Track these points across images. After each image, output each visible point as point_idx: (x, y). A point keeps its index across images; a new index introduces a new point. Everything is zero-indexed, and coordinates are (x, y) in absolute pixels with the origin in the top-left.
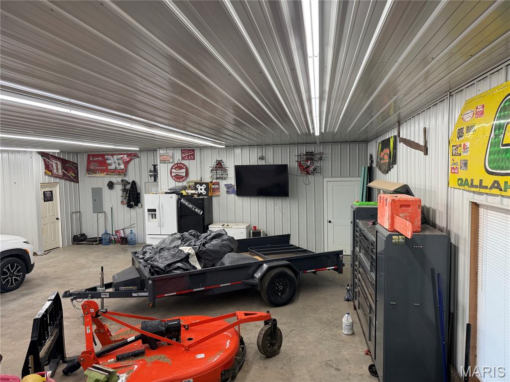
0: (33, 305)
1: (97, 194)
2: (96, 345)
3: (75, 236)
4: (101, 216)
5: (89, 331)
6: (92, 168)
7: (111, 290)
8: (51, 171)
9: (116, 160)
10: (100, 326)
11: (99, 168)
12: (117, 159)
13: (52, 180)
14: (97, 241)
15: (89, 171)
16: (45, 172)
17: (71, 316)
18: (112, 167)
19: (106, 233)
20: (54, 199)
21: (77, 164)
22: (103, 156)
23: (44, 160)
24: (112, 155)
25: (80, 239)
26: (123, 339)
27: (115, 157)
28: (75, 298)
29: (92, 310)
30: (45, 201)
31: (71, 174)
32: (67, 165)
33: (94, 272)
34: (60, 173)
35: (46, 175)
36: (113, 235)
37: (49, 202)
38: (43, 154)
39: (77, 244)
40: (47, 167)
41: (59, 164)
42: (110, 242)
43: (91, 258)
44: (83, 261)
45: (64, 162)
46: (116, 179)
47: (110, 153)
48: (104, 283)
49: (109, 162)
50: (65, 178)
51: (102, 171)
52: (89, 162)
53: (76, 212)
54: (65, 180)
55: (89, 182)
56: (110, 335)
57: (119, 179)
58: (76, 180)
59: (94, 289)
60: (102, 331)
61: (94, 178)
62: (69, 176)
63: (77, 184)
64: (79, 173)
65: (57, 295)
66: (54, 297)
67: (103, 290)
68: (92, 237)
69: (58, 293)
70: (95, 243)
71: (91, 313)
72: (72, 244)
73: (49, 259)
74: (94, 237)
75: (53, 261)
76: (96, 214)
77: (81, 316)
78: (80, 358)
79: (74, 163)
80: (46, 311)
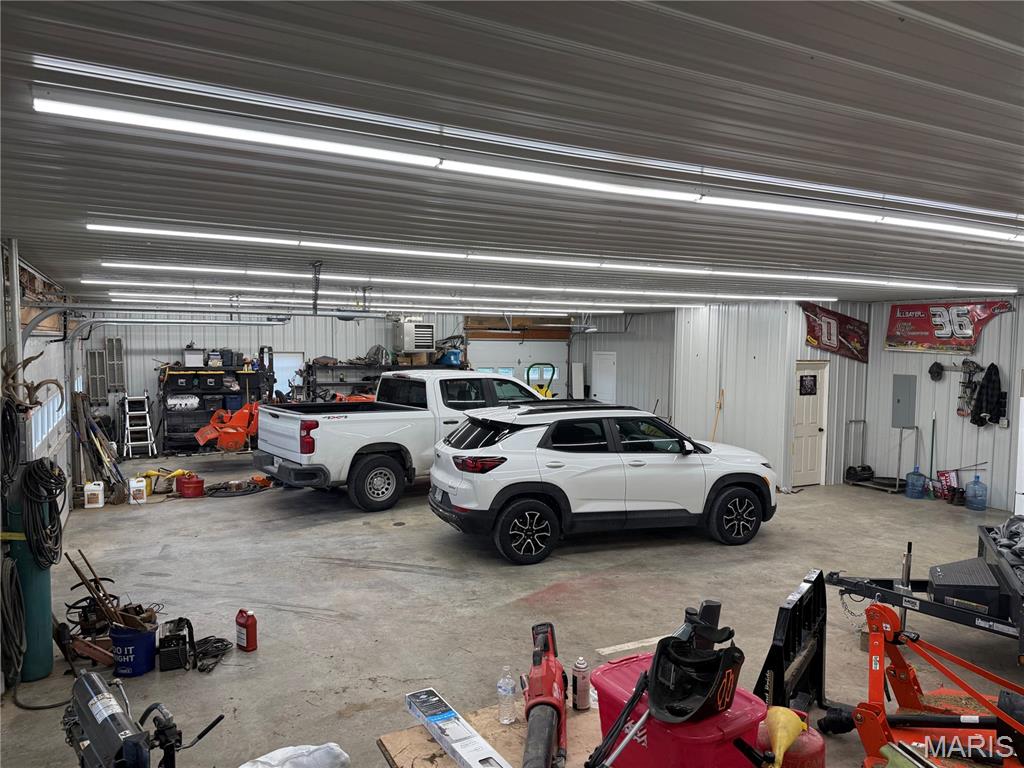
1: (904, 389)
3: (850, 468)
4: (909, 435)
5: (876, 667)
6: (898, 333)
7: (923, 596)
8: (817, 338)
9: (954, 316)
11: (914, 333)
12: (958, 315)
13: (818, 354)
15: (892, 339)
16: (807, 340)
18: (943, 332)
20: (818, 392)
21: (867, 325)
22: (925, 308)
23: (808, 317)
24: (947, 306)
25: (859, 476)
27: (954, 310)
28: (848, 592)
29: (887, 627)
30: (801, 394)
31: (855, 345)
32: (849, 326)
34: (834, 342)
35: (807, 345)
36: (931, 480)
37: (808, 396)
38: (805, 306)
39: (854, 485)
40: (812, 331)
41: (834, 324)
42: (924, 493)
44: (864, 520)
45: (843, 321)
46: (950, 358)
47: (943, 301)
48: (912, 578)
49: (937, 320)
50: (843, 352)
51: (919, 341)
52: (893, 321)
53: (856, 422)
54: (842, 355)
55: (888, 363)
56: (919, 690)
57: (958, 359)
58: (862, 356)
59: (889, 584)
60: (902, 676)
61: (900, 354)
63: (865, 365)
64: (870, 343)
65: (820, 576)
66: (814, 577)
67: (908, 592)
68: (885, 476)
69: (822, 573)
70: (890, 489)
71: (884, 632)
72: (844, 481)
73: (800, 503)
74: (890, 476)
75: (806, 509)
76: (898, 430)
77: (858, 629)
78: (856, 712)
79: (861, 323)
80: (801, 599)
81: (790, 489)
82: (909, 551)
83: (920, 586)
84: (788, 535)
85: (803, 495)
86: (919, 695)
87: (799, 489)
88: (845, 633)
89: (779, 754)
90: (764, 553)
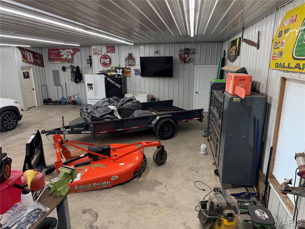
0: (24, 138)
1: (56, 74)
2: (63, 158)
3: (45, 99)
4: (59, 88)
5: (58, 151)
6: (52, 58)
8: (26, 59)
9: (66, 52)
10: (64, 149)
11: (56, 58)
13: (28, 65)
14: (58, 103)
15: (50, 59)
16: (23, 60)
17: (47, 144)
18: (64, 57)
19: (63, 98)
20: (30, 77)
21: (42, 55)
22: (58, 50)
23: (22, 52)
25: (48, 102)
26: (78, 156)
28: (48, 134)
29: (59, 140)
30: (24, 78)
31: (39, 61)
32: (36, 56)
33: (58, 120)
34: (32, 61)
35: (23, 62)
36: (67, 99)
37: (27, 79)
38: (20, 48)
39: (46, 104)
40: (24, 57)
41: (31, 55)
43: (56, 112)
45: (34, 54)
46: (67, 65)
47: (63, 48)
48: (65, 126)
49: (62, 54)
50: (36, 64)
51: (58, 60)
52: (49, 54)
53: (44, 85)
55: (50, 67)
56: (70, 154)
57: (69, 65)
58: (42, 65)
59: (59, 129)
60: (65, 151)
61: (53, 64)
62: (38, 63)
63: (43, 68)
64: (44, 61)
65: (38, 131)
66: (36, 132)
67: (64, 130)
68: (55, 100)
69: (38, 130)
70: (57, 104)
71: (58, 141)
72: (44, 104)
73: (30, 113)
74: (56, 100)
75: (33, 114)
76: (56, 87)
77: (53, 144)
78: (54, 165)
79: (40, 54)
80: (33, 140)
81: (27, 109)
82: (63, 119)
83: (67, 127)
84: (28, 123)
85: (31, 110)
88: (49, 146)
89: (29, 183)
90: (21, 131)
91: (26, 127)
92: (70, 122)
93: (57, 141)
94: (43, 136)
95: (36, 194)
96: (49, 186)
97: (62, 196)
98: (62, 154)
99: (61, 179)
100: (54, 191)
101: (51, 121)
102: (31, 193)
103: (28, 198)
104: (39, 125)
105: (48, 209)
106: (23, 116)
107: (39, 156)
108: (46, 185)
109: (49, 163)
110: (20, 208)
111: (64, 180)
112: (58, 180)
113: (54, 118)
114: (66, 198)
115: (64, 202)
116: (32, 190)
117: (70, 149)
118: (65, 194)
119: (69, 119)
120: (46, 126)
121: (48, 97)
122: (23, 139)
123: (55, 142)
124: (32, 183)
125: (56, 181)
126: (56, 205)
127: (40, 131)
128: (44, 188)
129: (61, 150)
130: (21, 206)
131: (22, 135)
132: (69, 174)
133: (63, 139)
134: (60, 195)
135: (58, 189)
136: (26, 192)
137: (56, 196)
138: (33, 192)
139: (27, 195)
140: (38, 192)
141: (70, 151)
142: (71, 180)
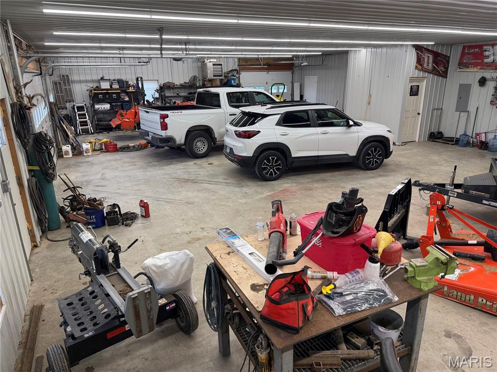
1: (464, 92)
2: (436, 234)
3: (432, 133)
4: (464, 115)
6: (465, 61)
7: (459, 191)
8: (421, 65)
11: (473, 61)
13: (421, 74)
14: (453, 141)
15: (461, 64)
16: (416, 66)
18: (489, 60)
20: (419, 94)
21: (449, 57)
22: (481, 47)
23: (418, 53)
24: (493, 45)
25: (436, 137)
26: (463, 239)
28: (423, 189)
29: (439, 203)
30: (410, 95)
31: (441, 69)
32: (439, 58)
33: (445, 170)
34: (430, 67)
35: (416, 69)
36: (472, 138)
37: (414, 96)
38: (417, 48)
39: (433, 141)
40: (419, 61)
41: (431, 57)
43: (444, 156)
44: (435, 158)
45: (436, 55)
46: (490, 74)
47: (491, 42)
48: (454, 183)
49: (486, 53)
50: (434, 72)
51: (476, 65)
52: (463, 54)
53: (438, 109)
54: (434, 74)
55: (458, 77)
56: (451, 231)
57: (495, 75)
58: (444, 75)
59: (443, 185)
60: (444, 225)
61: (464, 73)
62: (438, 71)
63: (445, 79)
64: (449, 67)
65: (410, 181)
66: (406, 181)
67: (452, 188)
68: (449, 136)
69: (410, 179)
70: (451, 143)
71: (437, 205)
72: (428, 140)
73: (404, 150)
74: (451, 136)
75: (407, 153)
76: (459, 113)
77: (426, 206)
78: (420, 239)
79: (446, 56)
80: (399, 191)
81: (401, 144)
82: (455, 170)
83: (458, 186)
84: (397, 165)
85: (407, 146)
86: (450, 233)
87: (405, 143)
88: (419, 208)
89: (380, 250)
90: (385, 174)
91: (394, 171)
92: (465, 179)
93: (435, 204)
94: (415, 190)
95: (385, 270)
96: (406, 267)
97: (422, 291)
98: (436, 226)
99: (427, 264)
100: (411, 277)
101: (434, 170)
102: (379, 264)
103: (374, 270)
104: (412, 172)
105: (396, 299)
106: (393, 153)
107: (401, 218)
108: (402, 263)
109: (412, 233)
110: (360, 277)
111: (431, 267)
112: (423, 264)
113: (438, 165)
114: (425, 296)
115: (422, 301)
116: (383, 262)
117: (453, 223)
118: (426, 289)
119: (465, 172)
120: (422, 175)
121: (438, 129)
122: (385, 186)
123: (431, 204)
124: (384, 251)
125: (418, 264)
126: (408, 299)
127: (412, 182)
128: (397, 266)
129: (437, 220)
130: (362, 275)
131: (384, 180)
132: (442, 262)
133: (446, 203)
134: (419, 287)
135: (418, 277)
136: (373, 261)
137: (412, 286)
138: (382, 265)
139: (373, 265)
140: (388, 267)
141: (452, 227)
142: (443, 274)
